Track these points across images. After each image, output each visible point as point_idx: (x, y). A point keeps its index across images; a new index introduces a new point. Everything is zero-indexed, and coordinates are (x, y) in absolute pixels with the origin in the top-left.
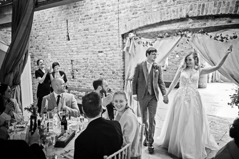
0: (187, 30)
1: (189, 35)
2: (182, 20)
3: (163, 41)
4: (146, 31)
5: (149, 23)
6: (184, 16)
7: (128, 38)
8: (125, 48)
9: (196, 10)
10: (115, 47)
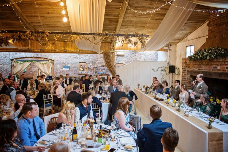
0: (33, 60)
1: (34, 62)
2: (32, 57)
3: (26, 63)
4: (20, 59)
5: (21, 57)
6: (32, 56)
7: (13, 61)
8: (12, 64)
9: (36, 56)
10: (8, 63)
